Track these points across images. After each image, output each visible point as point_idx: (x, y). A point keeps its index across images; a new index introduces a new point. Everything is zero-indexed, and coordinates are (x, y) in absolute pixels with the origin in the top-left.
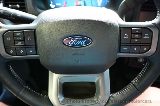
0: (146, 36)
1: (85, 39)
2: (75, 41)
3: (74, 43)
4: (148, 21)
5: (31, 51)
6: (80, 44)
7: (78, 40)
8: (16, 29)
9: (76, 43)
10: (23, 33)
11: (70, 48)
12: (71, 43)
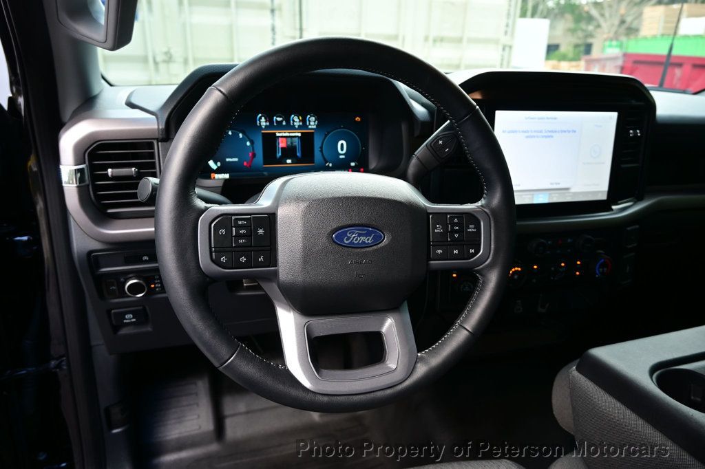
0: (472, 229)
1: (372, 232)
2: (354, 237)
3: (353, 240)
4: (471, 203)
5: (261, 259)
6: (363, 242)
7: (360, 235)
8: (236, 212)
9: (356, 240)
10: (249, 221)
11: (346, 249)
12: (347, 240)
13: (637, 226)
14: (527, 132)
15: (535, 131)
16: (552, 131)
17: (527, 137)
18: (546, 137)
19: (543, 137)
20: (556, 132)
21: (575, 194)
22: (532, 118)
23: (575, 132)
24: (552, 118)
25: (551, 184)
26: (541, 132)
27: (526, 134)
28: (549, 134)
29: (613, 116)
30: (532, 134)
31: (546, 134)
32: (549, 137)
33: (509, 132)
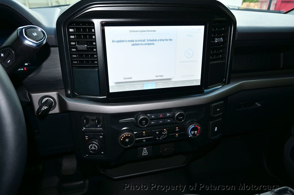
13: (223, 102)
14: (133, 41)
15: (139, 41)
16: (153, 40)
17: (133, 45)
18: (149, 44)
19: (146, 44)
20: (156, 40)
21: (175, 82)
22: (135, 31)
23: (171, 40)
24: (151, 31)
25: (156, 76)
26: (144, 41)
27: (133, 43)
28: (151, 42)
29: (201, 29)
30: (137, 43)
31: (149, 42)
32: (150, 44)
33: (118, 42)
